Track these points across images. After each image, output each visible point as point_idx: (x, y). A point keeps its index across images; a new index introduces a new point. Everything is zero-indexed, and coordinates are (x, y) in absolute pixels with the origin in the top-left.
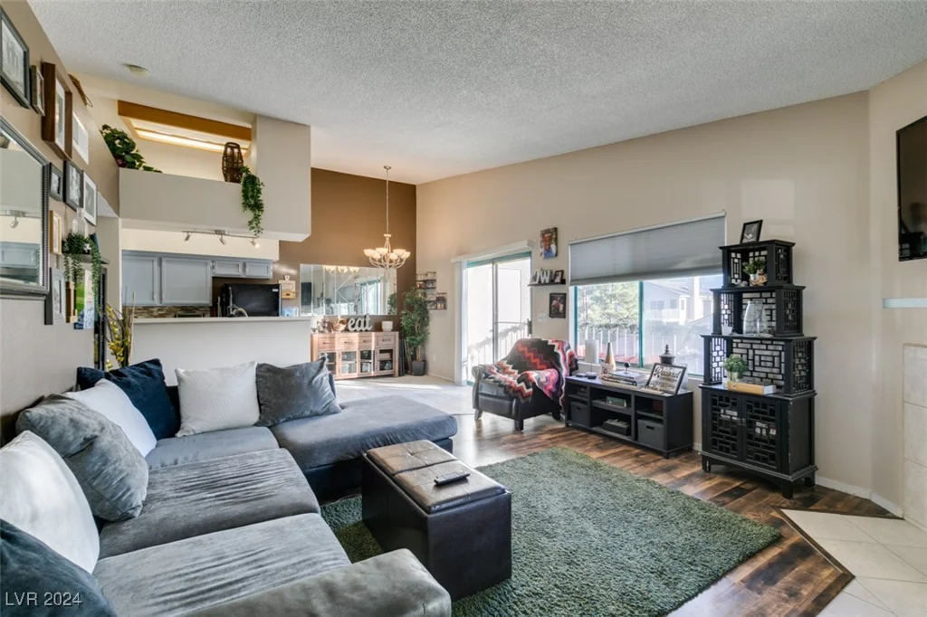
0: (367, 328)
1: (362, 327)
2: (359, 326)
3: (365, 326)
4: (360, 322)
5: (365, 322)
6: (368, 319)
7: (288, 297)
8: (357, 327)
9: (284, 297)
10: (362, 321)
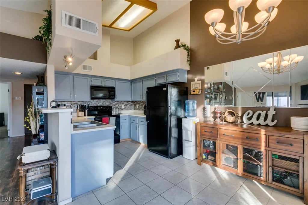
0: (269, 122)
1: (261, 121)
2: (258, 118)
3: (265, 119)
4: (259, 115)
5: (266, 115)
6: (271, 113)
7: (194, 93)
8: (254, 120)
9: (192, 93)
10: (263, 114)
